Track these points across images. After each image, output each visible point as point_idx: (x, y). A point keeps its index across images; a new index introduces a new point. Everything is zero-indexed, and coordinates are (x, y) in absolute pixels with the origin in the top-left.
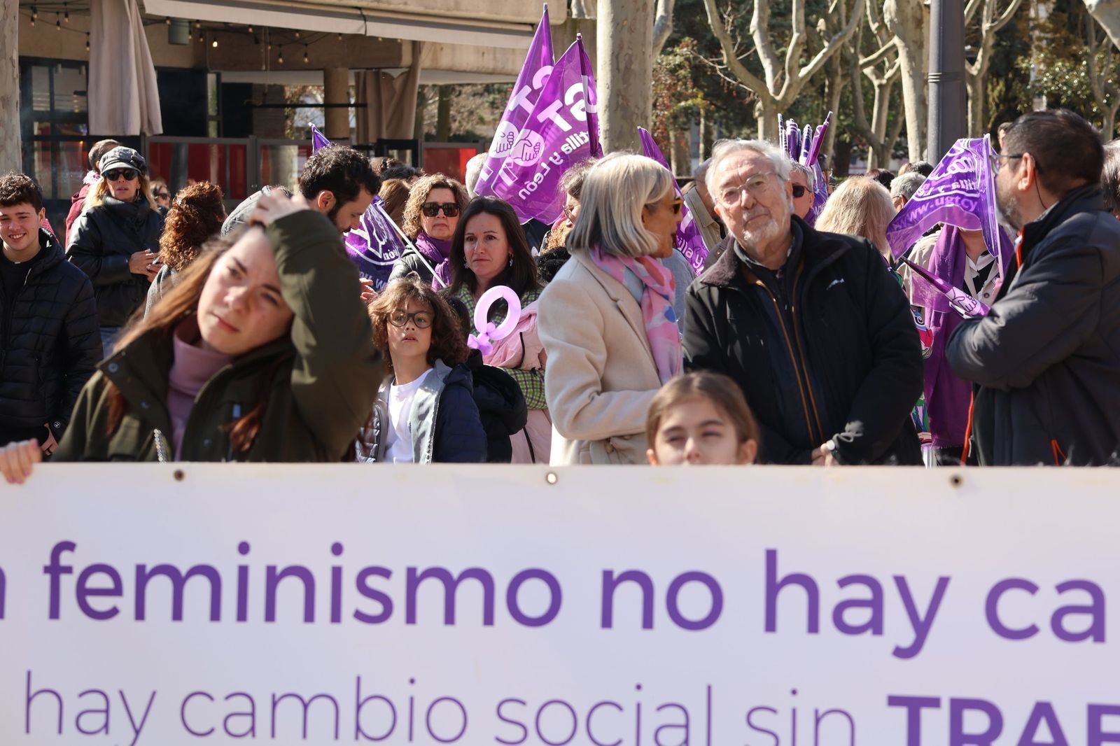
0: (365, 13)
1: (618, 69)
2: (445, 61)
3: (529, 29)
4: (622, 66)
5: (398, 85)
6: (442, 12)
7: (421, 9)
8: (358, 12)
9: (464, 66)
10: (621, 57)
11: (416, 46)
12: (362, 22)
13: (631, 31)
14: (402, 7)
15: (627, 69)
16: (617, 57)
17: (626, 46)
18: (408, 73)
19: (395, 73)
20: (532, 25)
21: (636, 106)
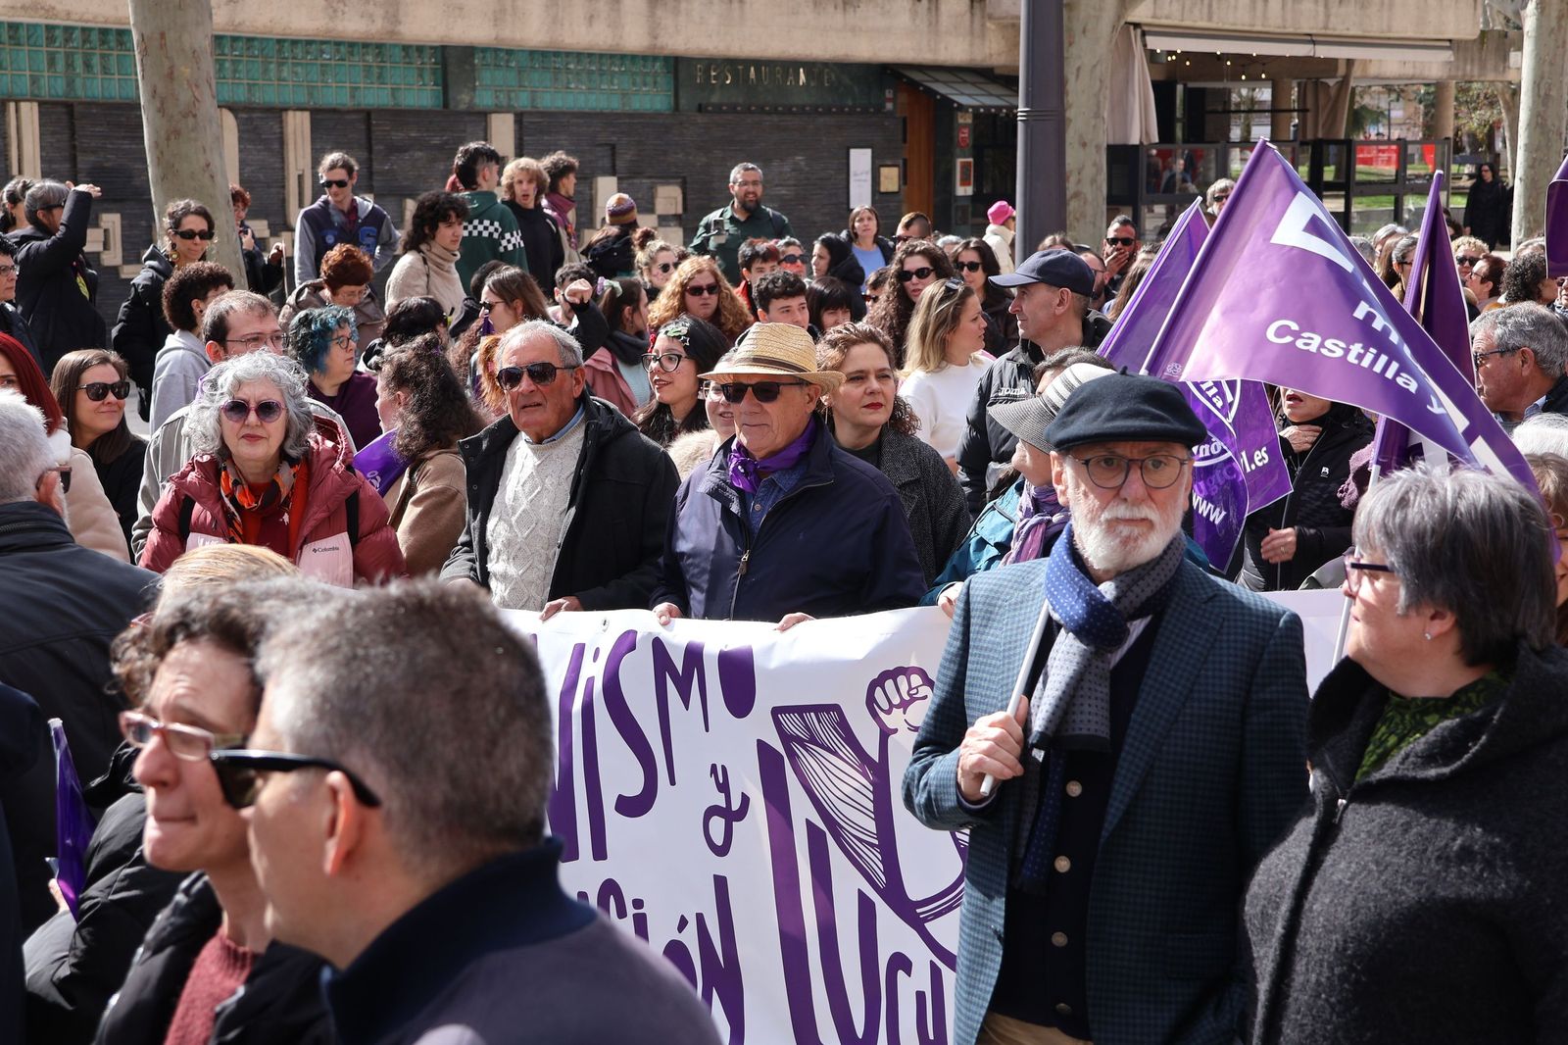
0: (1314, 38)
1: (1539, 96)
2: (1373, 71)
3: (1448, 44)
4: (1542, 93)
5: (1333, 92)
6: (1377, 35)
7: (1360, 33)
8: (1309, 38)
9: (1388, 74)
10: (1542, 86)
11: (1350, 62)
12: (1311, 46)
13: (1551, 64)
14: (1345, 33)
15: (1547, 96)
16: (1539, 85)
17: (1546, 75)
18: (1342, 82)
19: (1331, 82)
20: (1450, 41)
21: (1553, 125)
